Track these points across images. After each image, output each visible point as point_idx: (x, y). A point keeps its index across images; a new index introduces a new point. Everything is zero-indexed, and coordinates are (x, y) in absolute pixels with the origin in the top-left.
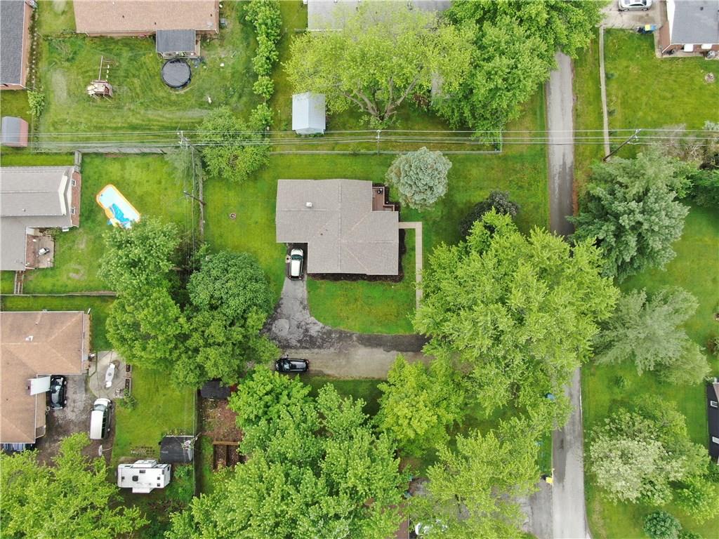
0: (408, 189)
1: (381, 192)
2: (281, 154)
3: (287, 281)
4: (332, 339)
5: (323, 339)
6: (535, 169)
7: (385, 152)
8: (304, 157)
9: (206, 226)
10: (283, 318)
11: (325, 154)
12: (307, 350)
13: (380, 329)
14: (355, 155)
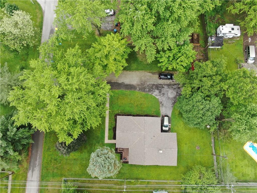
0: (110, 156)
1: (124, 158)
2: (175, 180)
3: (170, 115)
4: (148, 88)
5: (152, 88)
6: (47, 169)
7: (121, 180)
8: (163, 178)
9: (210, 143)
10: (171, 98)
11: (152, 180)
12: (160, 83)
13: (126, 93)
14: (137, 179)
